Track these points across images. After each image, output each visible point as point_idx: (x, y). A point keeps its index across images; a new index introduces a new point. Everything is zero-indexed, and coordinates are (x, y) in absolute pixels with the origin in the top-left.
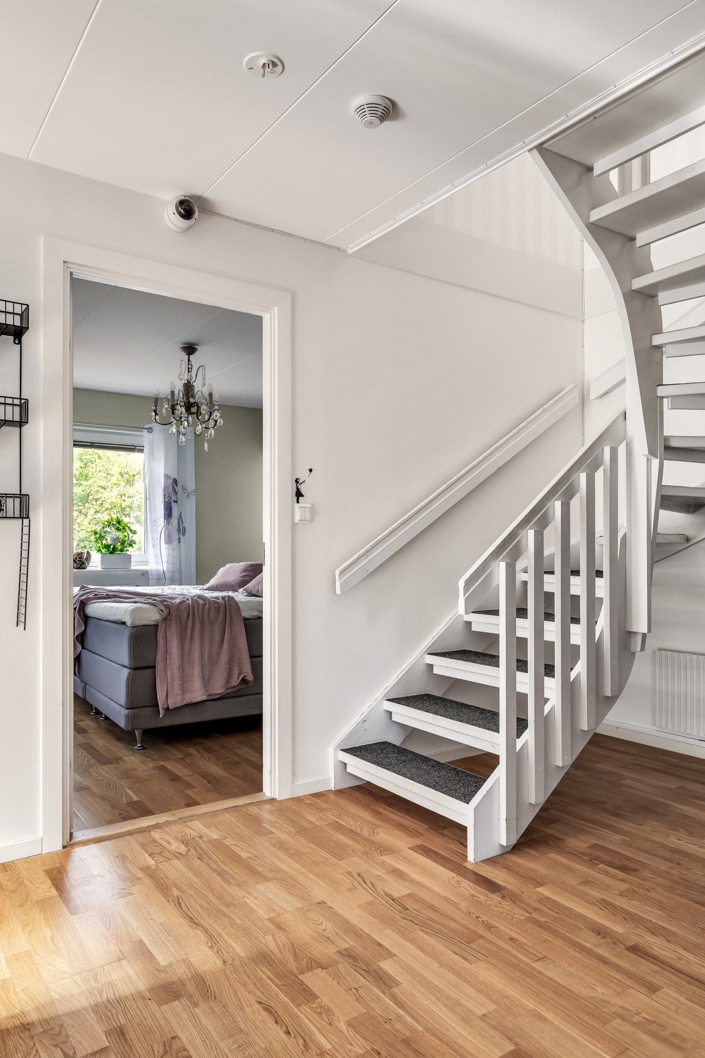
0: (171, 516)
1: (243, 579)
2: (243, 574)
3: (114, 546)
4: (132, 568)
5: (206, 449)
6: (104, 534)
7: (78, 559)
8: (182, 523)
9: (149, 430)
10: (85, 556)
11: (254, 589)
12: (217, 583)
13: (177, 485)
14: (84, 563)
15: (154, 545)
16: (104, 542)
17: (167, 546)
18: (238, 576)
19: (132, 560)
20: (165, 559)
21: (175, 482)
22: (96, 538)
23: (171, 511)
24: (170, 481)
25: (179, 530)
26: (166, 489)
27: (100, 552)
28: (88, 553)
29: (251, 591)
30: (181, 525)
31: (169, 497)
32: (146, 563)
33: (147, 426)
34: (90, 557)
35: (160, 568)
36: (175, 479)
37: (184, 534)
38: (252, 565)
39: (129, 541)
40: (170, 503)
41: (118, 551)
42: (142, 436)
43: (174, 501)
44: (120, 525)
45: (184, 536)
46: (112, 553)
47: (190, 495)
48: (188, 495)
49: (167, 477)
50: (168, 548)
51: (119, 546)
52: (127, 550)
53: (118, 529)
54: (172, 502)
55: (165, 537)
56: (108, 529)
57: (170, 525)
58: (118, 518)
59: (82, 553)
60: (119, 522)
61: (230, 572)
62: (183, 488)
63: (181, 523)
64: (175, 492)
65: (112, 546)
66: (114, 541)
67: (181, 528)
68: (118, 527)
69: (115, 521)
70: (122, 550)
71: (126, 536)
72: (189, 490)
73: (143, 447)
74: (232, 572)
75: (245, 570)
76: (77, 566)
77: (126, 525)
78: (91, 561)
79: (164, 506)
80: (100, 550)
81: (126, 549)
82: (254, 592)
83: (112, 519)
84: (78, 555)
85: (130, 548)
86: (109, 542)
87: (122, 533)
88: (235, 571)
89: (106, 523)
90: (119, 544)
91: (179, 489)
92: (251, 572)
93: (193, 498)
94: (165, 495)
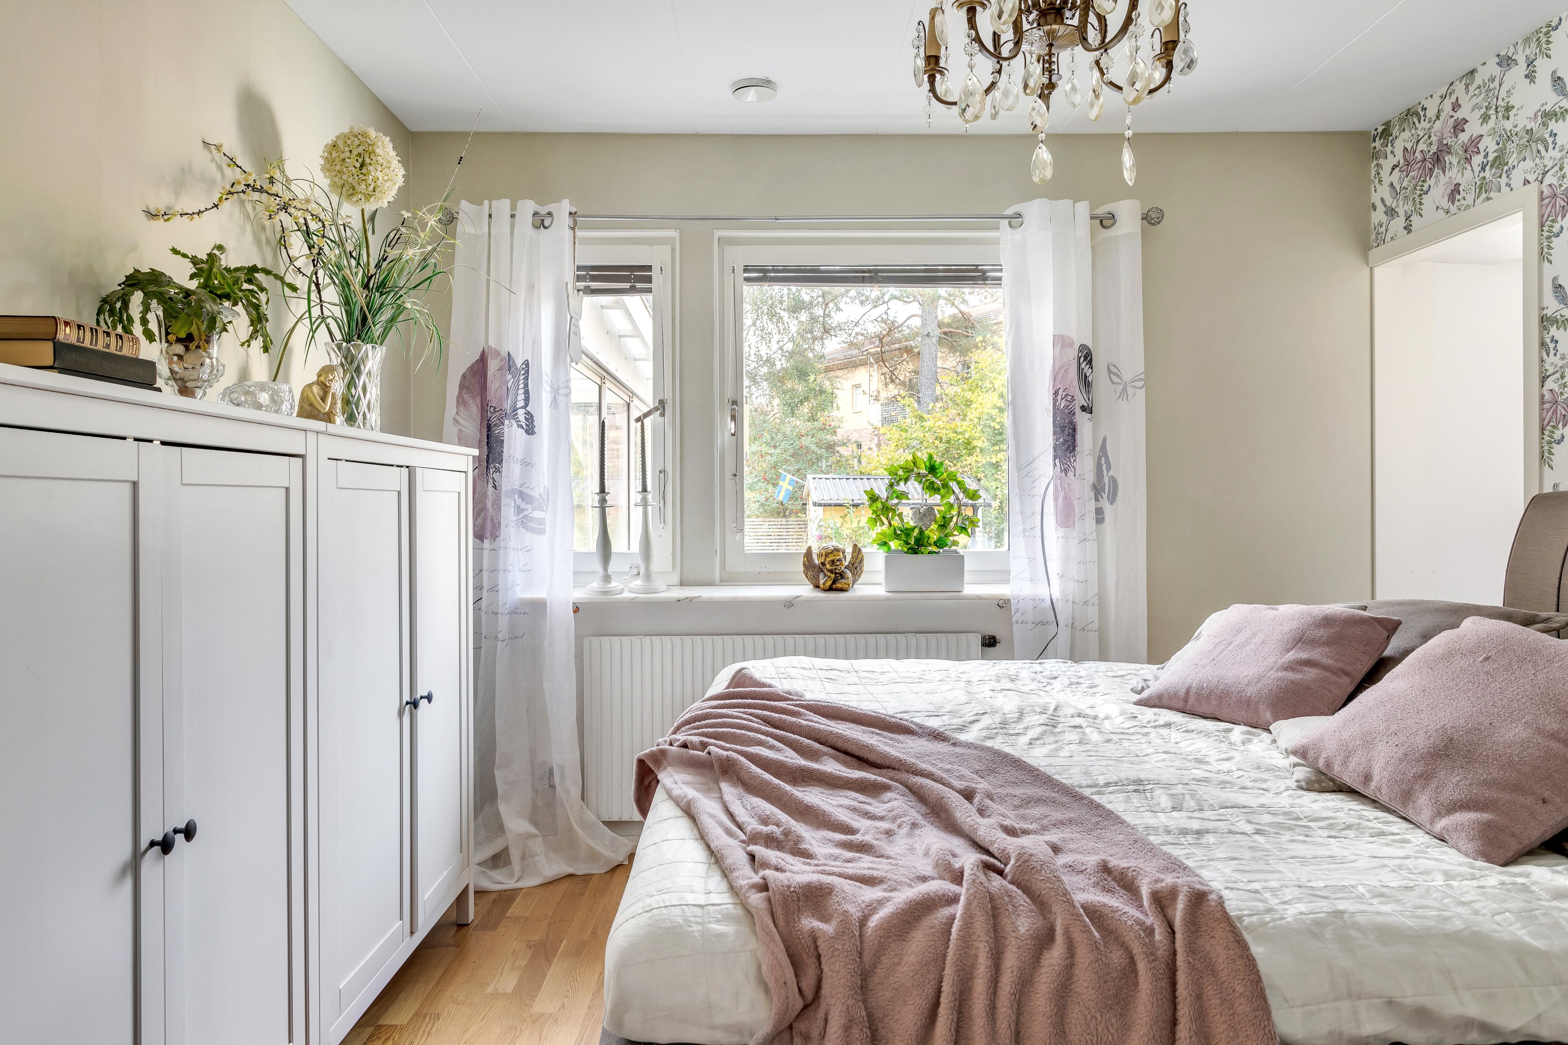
0: (1074, 449)
1: (1291, 675)
2: (1291, 656)
3: (921, 532)
4: (970, 589)
5: (1126, 175)
6: (895, 501)
7: (828, 566)
8: (1109, 468)
9: (1015, 222)
10: (849, 558)
11: (1345, 763)
12: (1189, 681)
13: (1090, 362)
14: (842, 575)
15: (1024, 530)
16: (896, 522)
17: (1062, 532)
18: (1271, 660)
19: (967, 567)
20: (1055, 567)
21: (1087, 356)
22: (875, 512)
23: (1074, 436)
24: (1073, 353)
25: (1097, 490)
26: (1060, 376)
27: (885, 548)
28: (857, 550)
29: (1328, 765)
30: (1105, 473)
31: (1069, 398)
32: (1004, 576)
33: (1009, 212)
34: (862, 560)
35: (1042, 591)
36: (1083, 347)
37: (1112, 500)
38: (1327, 621)
39: (961, 518)
40: (1072, 413)
41: (930, 545)
42: (996, 242)
43: (1083, 408)
44: (937, 478)
45: (1112, 504)
46: (914, 551)
47: (1129, 389)
48: (1124, 390)
49: (1061, 341)
50: (1066, 537)
51: (933, 532)
52: (955, 543)
53: (932, 488)
54: (1078, 410)
55: (1056, 506)
56: (902, 487)
57: (1071, 474)
58: (931, 457)
59: (837, 550)
60: (932, 469)
61: (1241, 638)
62: (1110, 371)
63: (1104, 467)
64: (1086, 383)
65: (916, 533)
66: (921, 519)
67: (1106, 480)
68: (933, 483)
69: (923, 466)
70: (940, 544)
71: (951, 506)
72: (1127, 376)
73: (1001, 270)
74: (1247, 642)
75: (1300, 640)
76: (824, 584)
77: (952, 476)
78: (865, 568)
79: (1055, 425)
80: (885, 544)
81: (951, 538)
82: (1348, 778)
83: (915, 463)
84: (827, 555)
85: (962, 539)
86: (910, 521)
87: (943, 497)
88: (1258, 639)
89: (901, 472)
90: (934, 526)
91: (1099, 375)
92: (1326, 649)
93: (1139, 397)
94: (1056, 393)
